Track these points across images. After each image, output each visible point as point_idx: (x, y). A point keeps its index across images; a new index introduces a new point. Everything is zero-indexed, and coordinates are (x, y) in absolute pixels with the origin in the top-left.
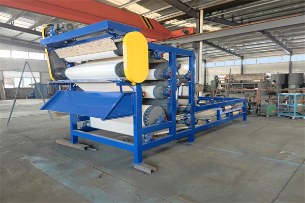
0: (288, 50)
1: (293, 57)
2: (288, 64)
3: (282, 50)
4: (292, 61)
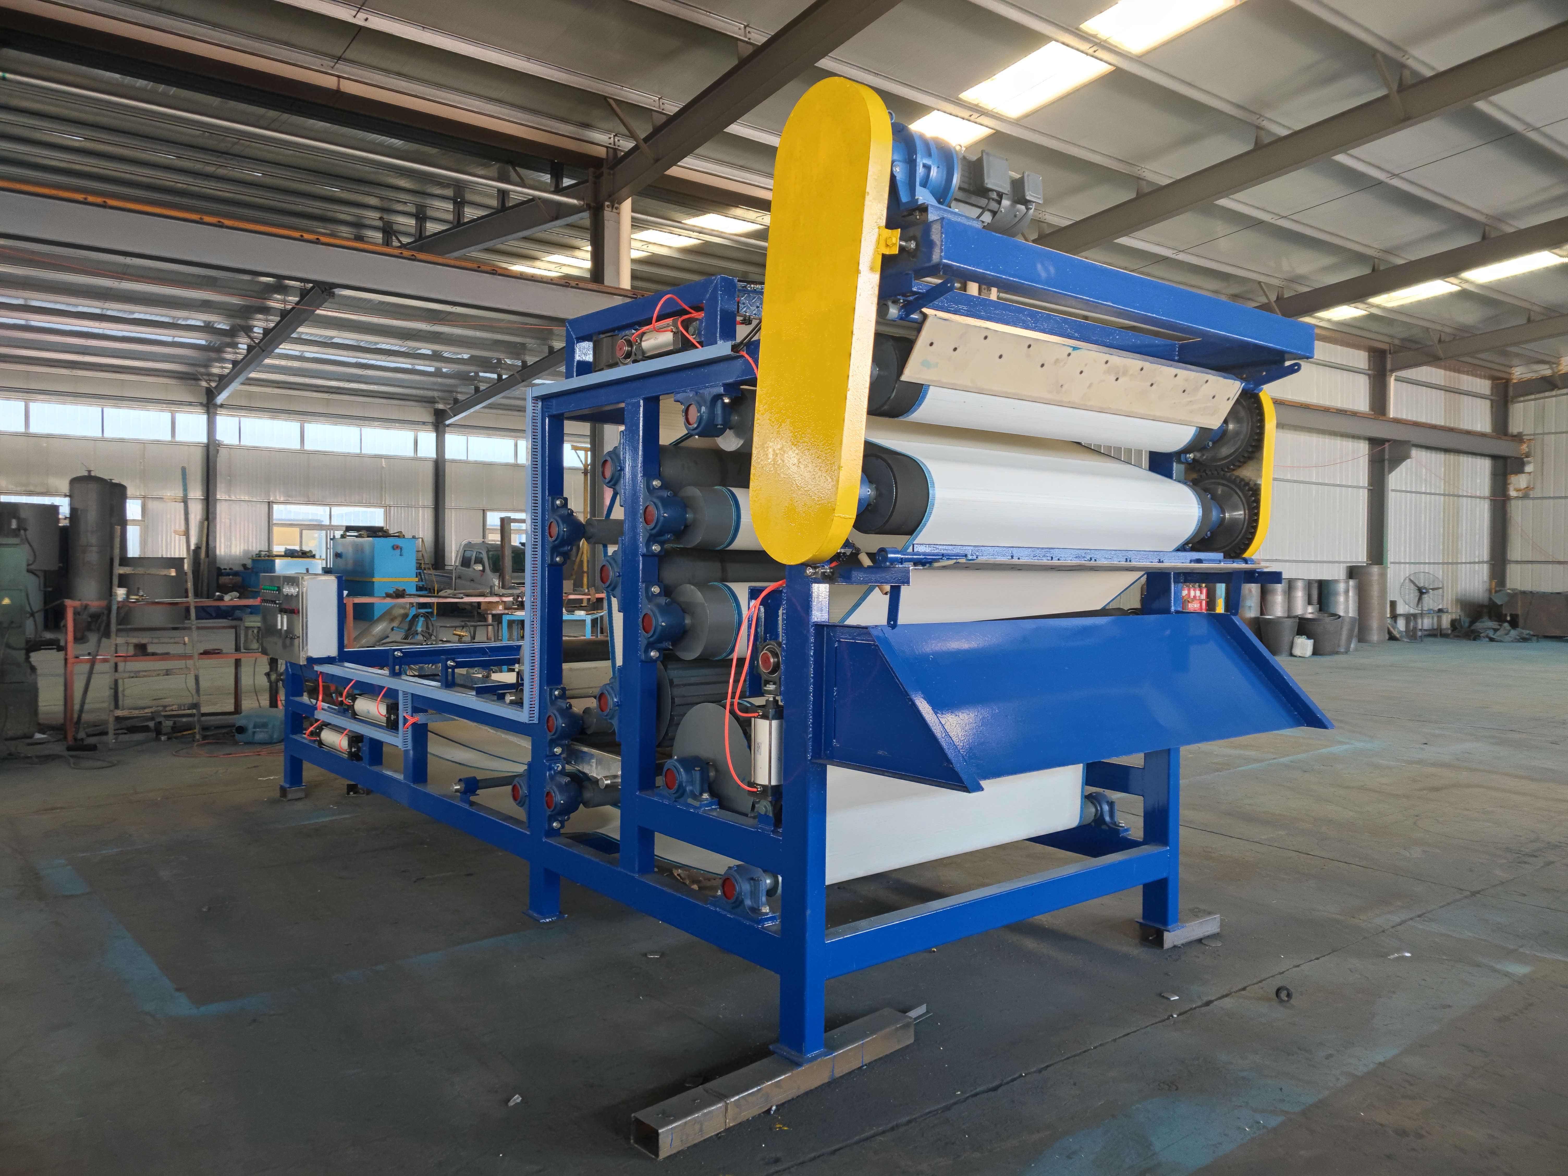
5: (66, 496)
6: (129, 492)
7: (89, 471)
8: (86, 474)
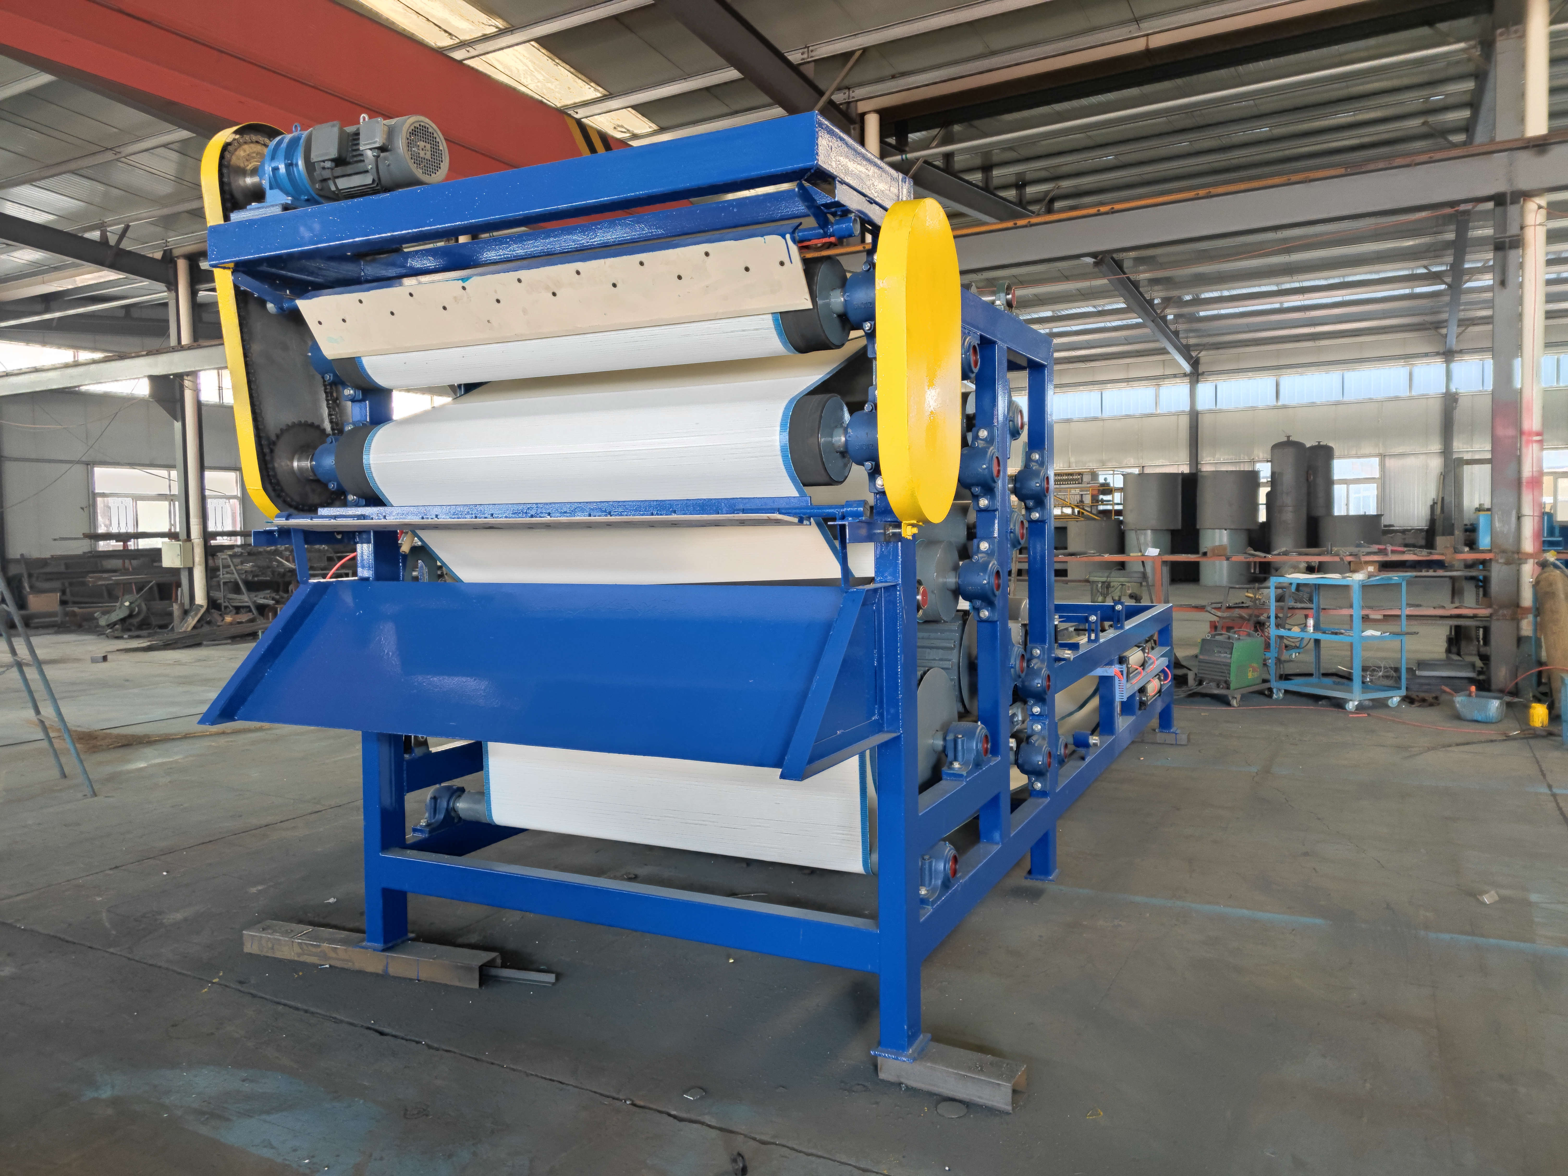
0: (1186, 351)
1: (1205, 389)
2: (1185, 421)
3: (1163, 351)
4: (1200, 407)
5: (1268, 461)
6: (1337, 453)
7: (1288, 437)
8: (1285, 439)
